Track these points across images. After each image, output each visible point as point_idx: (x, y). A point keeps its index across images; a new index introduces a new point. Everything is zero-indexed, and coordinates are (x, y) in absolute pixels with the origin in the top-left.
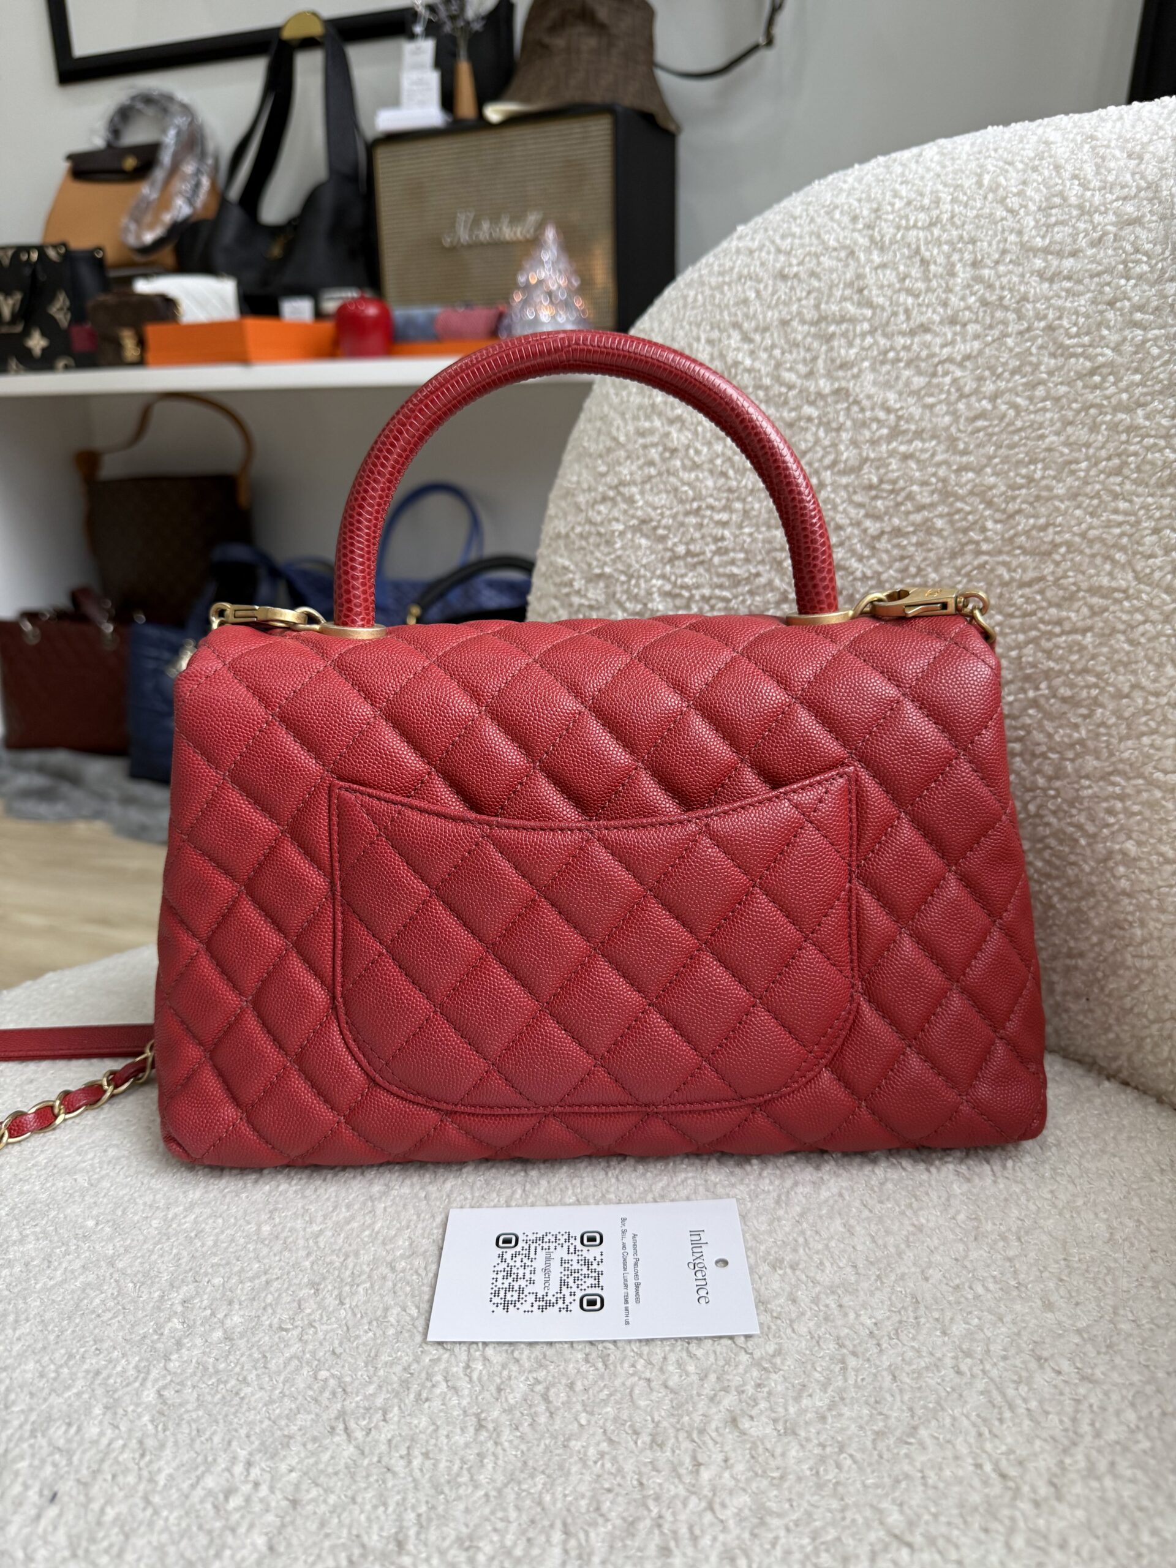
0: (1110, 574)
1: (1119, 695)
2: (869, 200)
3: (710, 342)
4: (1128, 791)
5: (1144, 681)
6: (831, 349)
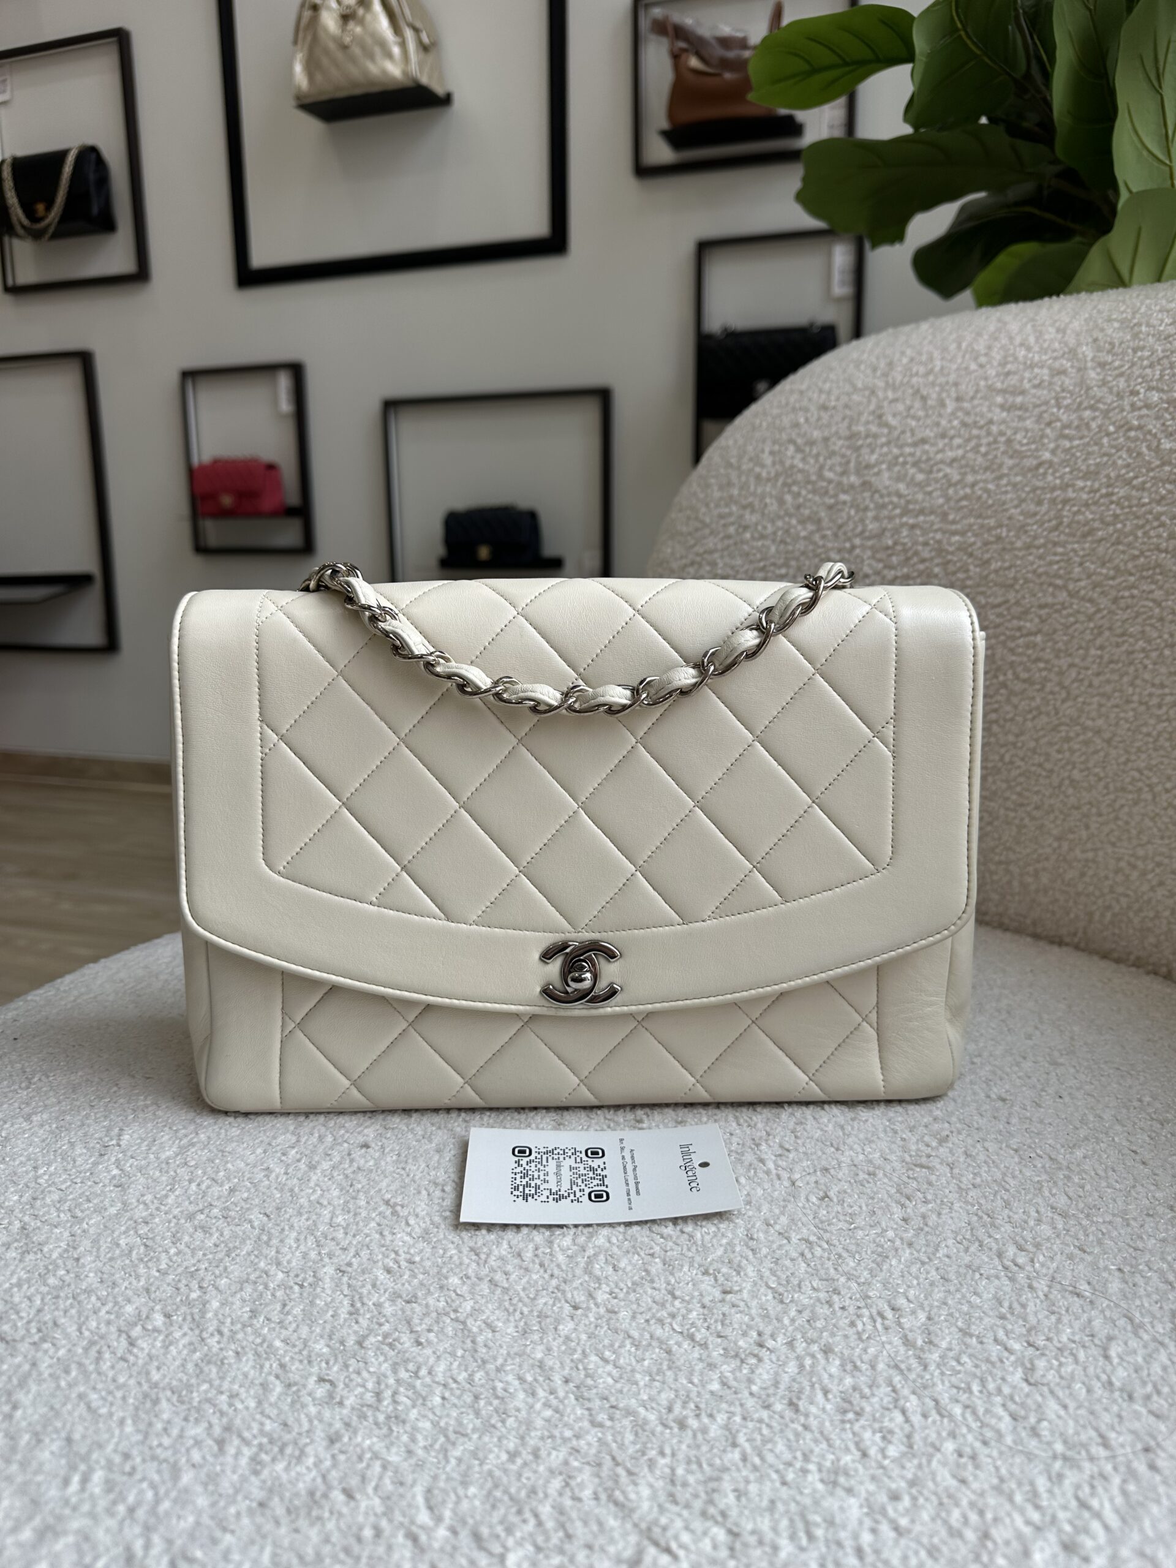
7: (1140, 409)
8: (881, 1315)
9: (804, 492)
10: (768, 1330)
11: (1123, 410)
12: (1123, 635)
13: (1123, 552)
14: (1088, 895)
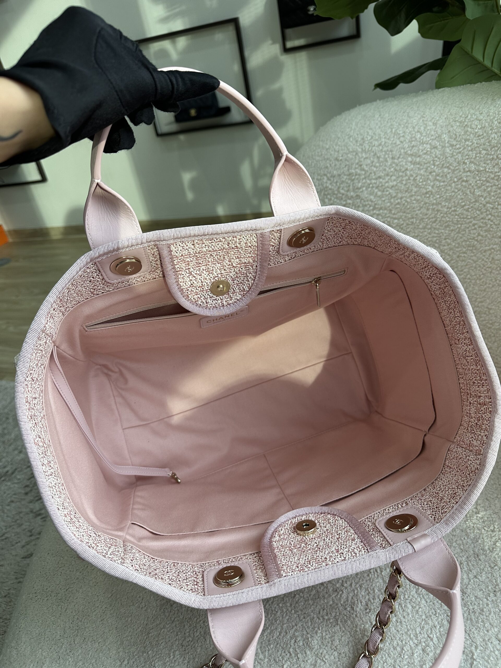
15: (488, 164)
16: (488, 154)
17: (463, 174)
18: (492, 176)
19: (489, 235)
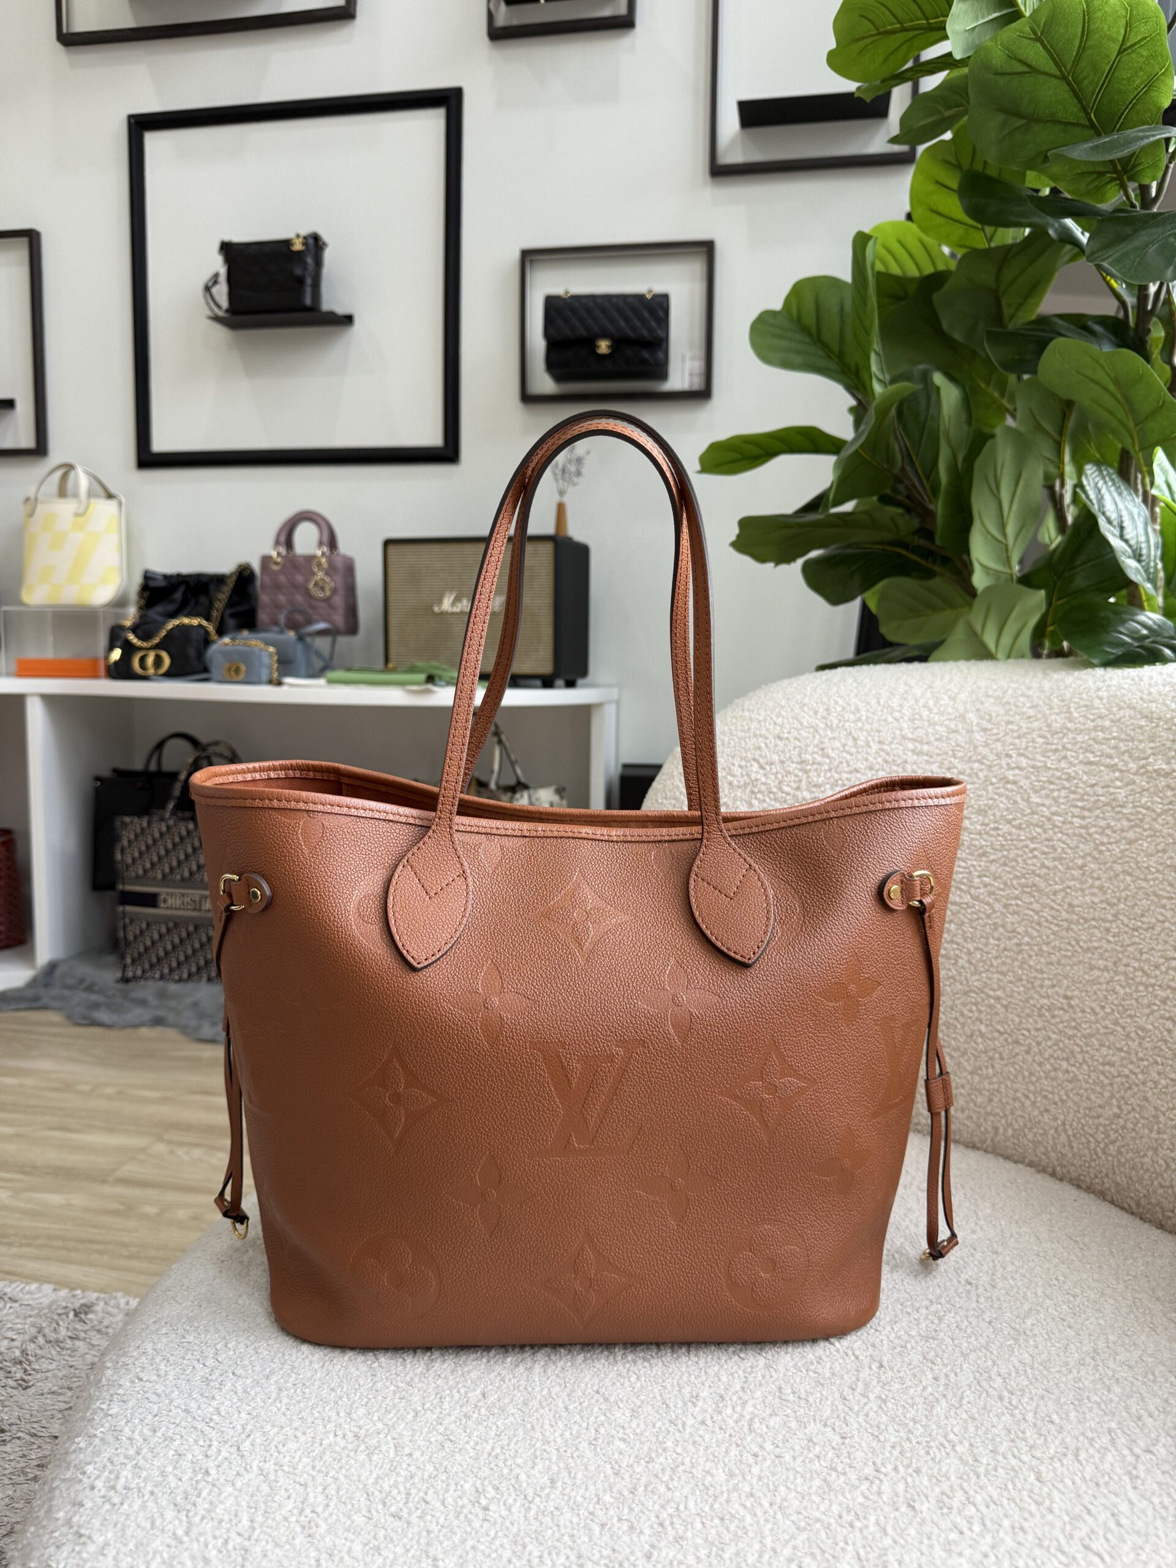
0: (960, 896)
1: (969, 953)
2: (824, 704)
3: (740, 766)
4: (979, 1000)
5: (981, 946)
6: (808, 777)
7: (1013, 769)
8: (942, 1445)
9: (768, 800)
10: (879, 1461)
11: (1001, 768)
12: (1014, 931)
13: (1009, 873)
14: (995, 1115)
15: (1049, 757)
16: (1047, 744)
17: (1007, 773)
18: (1058, 774)
19: (1060, 867)
